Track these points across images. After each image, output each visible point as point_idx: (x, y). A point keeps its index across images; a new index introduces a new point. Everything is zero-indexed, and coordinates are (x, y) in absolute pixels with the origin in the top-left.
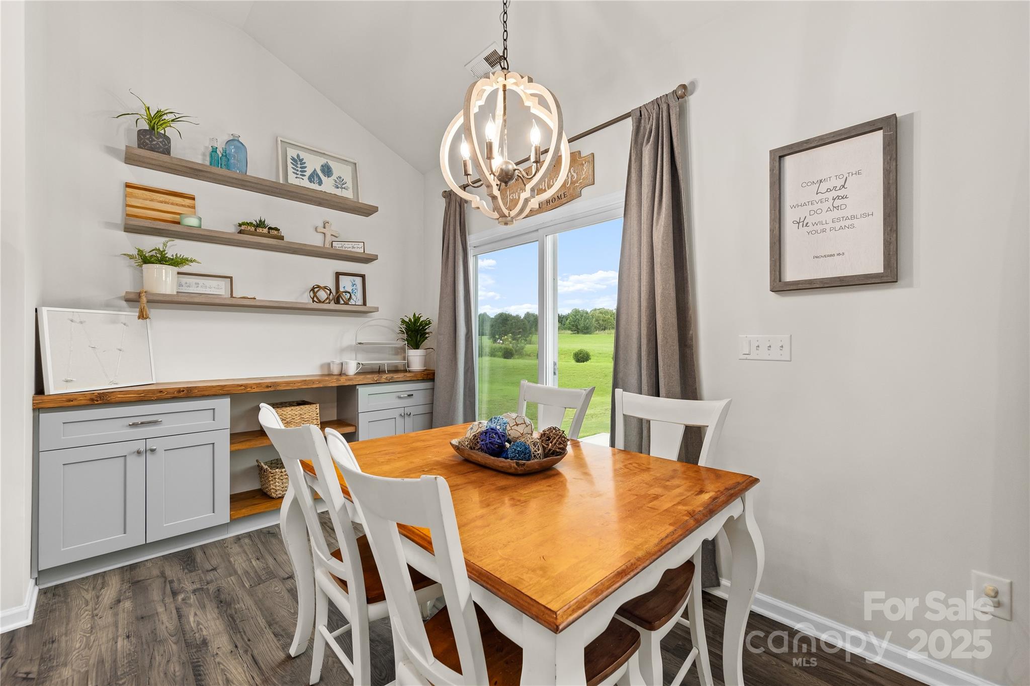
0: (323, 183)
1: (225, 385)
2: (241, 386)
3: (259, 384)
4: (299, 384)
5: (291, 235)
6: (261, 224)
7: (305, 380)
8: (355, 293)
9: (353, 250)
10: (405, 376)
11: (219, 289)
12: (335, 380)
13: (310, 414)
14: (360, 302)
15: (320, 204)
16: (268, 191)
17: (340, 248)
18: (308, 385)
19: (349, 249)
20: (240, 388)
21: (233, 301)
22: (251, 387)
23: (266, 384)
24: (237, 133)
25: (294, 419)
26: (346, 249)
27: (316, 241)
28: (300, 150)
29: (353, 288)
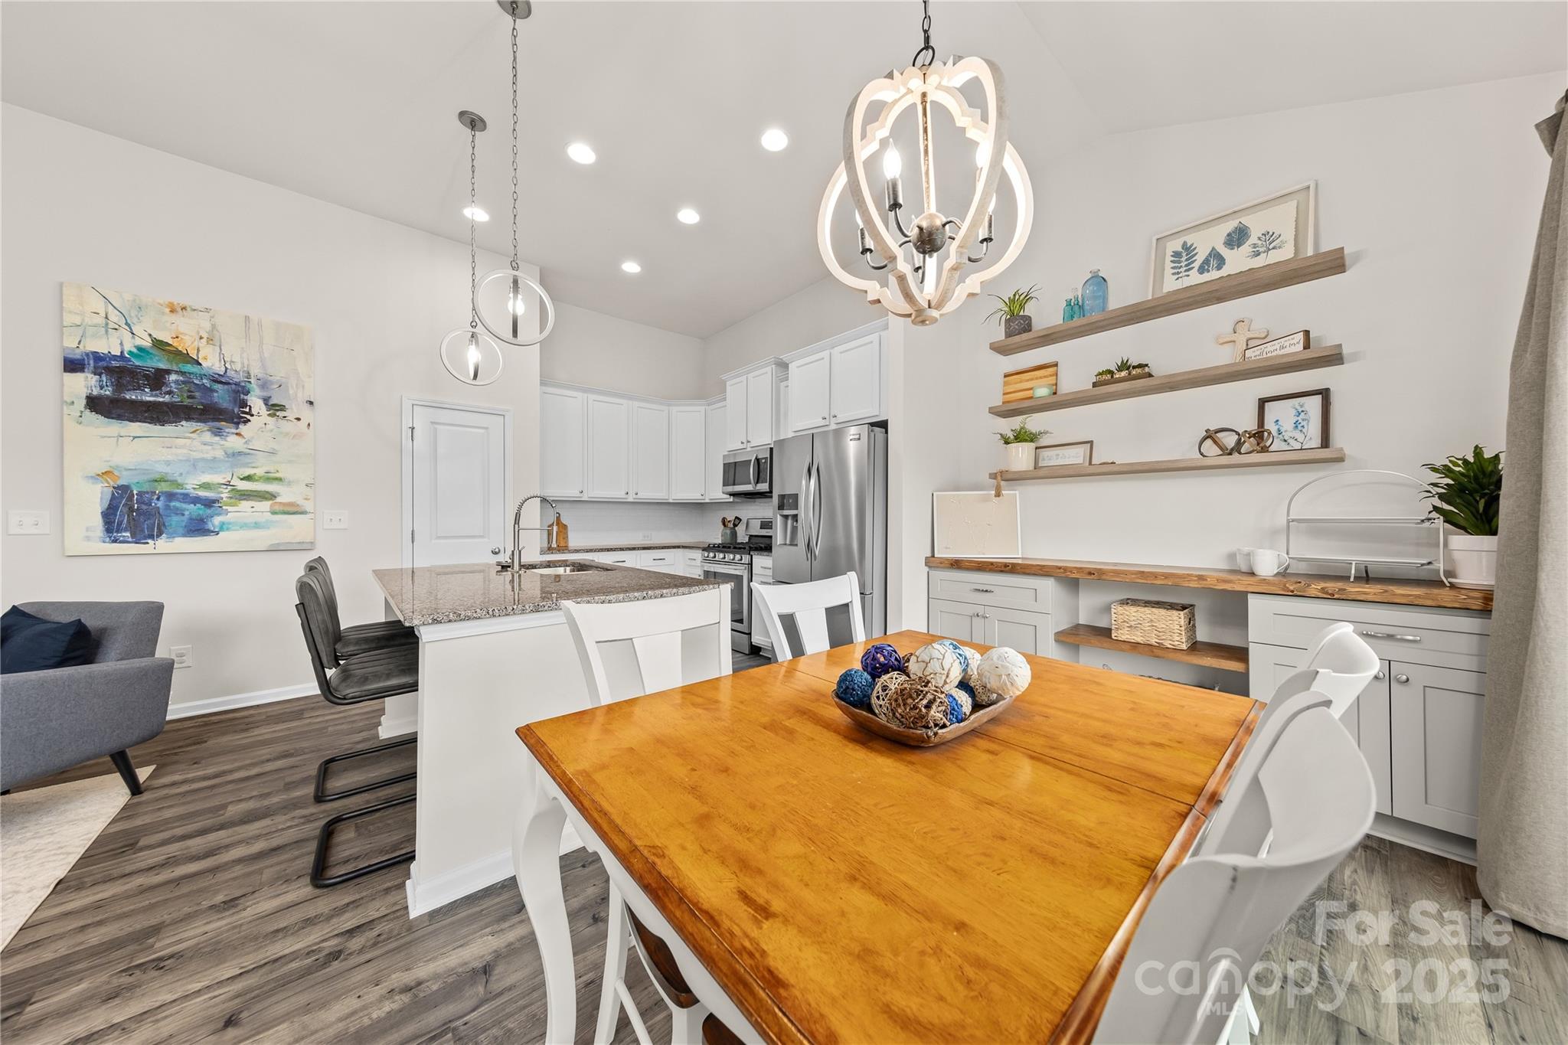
0: (1227, 264)
1: (1044, 566)
2: (1060, 568)
3: (1081, 568)
4: (1133, 576)
5: (1162, 366)
6: (1124, 366)
7: (1143, 572)
8: (1303, 426)
9: (1283, 352)
10: (1386, 591)
11: (1075, 456)
12: (1196, 578)
13: (1167, 624)
14: (1316, 442)
15: (1220, 299)
16: (1129, 320)
17: (1258, 357)
18: (1147, 580)
19: (1274, 354)
20: (1059, 571)
21: (1091, 470)
22: (1071, 572)
23: (1088, 570)
24: (1094, 268)
25: (1141, 624)
26: (1269, 355)
27: (1224, 357)
28: (1185, 236)
29: (1299, 418)
